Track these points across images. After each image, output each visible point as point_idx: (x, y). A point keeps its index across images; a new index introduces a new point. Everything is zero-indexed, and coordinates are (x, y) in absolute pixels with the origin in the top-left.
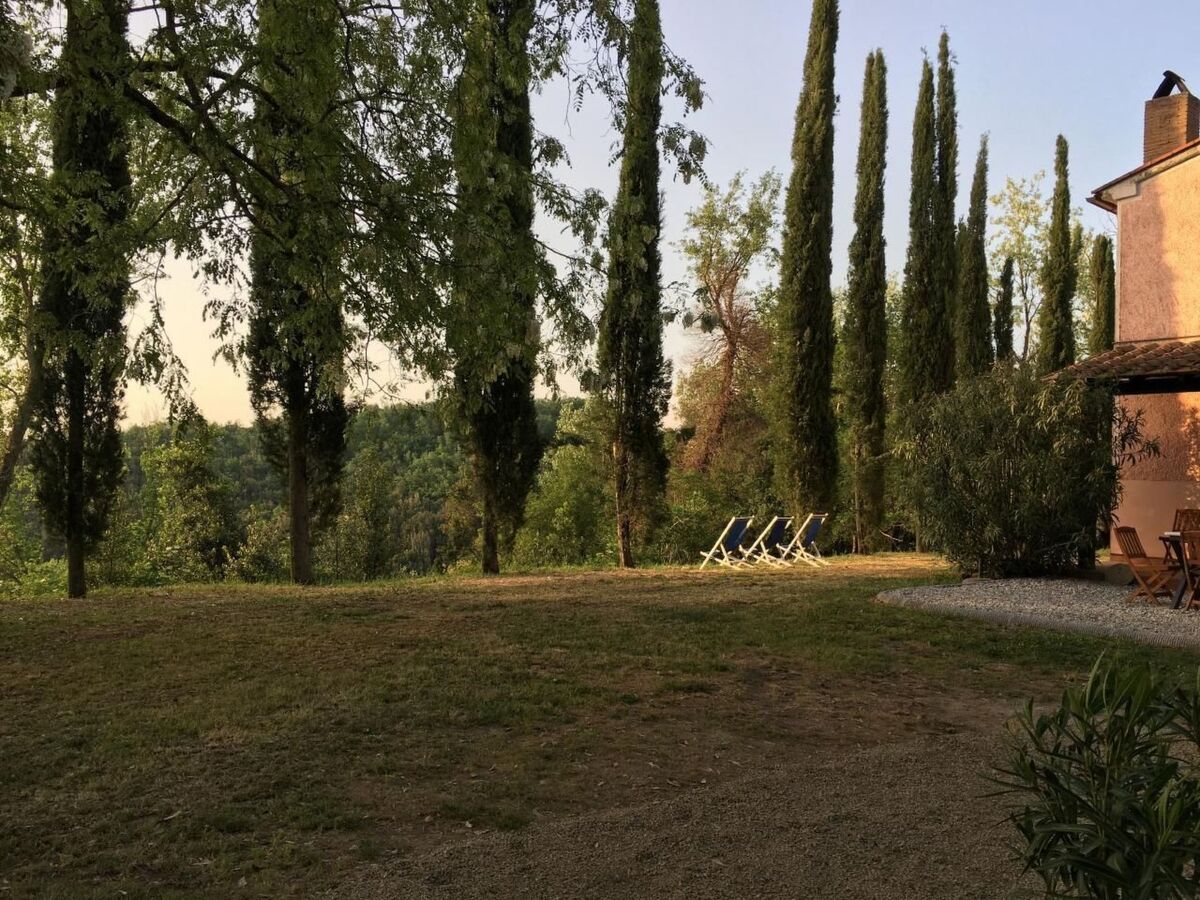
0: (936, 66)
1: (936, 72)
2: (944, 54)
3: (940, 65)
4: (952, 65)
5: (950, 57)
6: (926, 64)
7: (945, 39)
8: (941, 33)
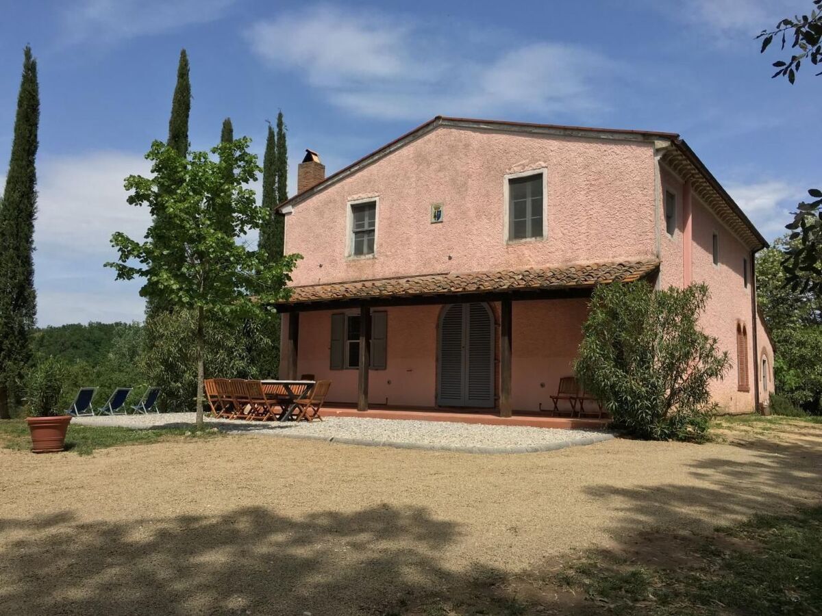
0: (276, 130)
1: (276, 134)
2: (280, 124)
3: (277, 130)
4: (284, 130)
5: (283, 127)
6: (270, 128)
7: (280, 116)
8: (278, 112)
